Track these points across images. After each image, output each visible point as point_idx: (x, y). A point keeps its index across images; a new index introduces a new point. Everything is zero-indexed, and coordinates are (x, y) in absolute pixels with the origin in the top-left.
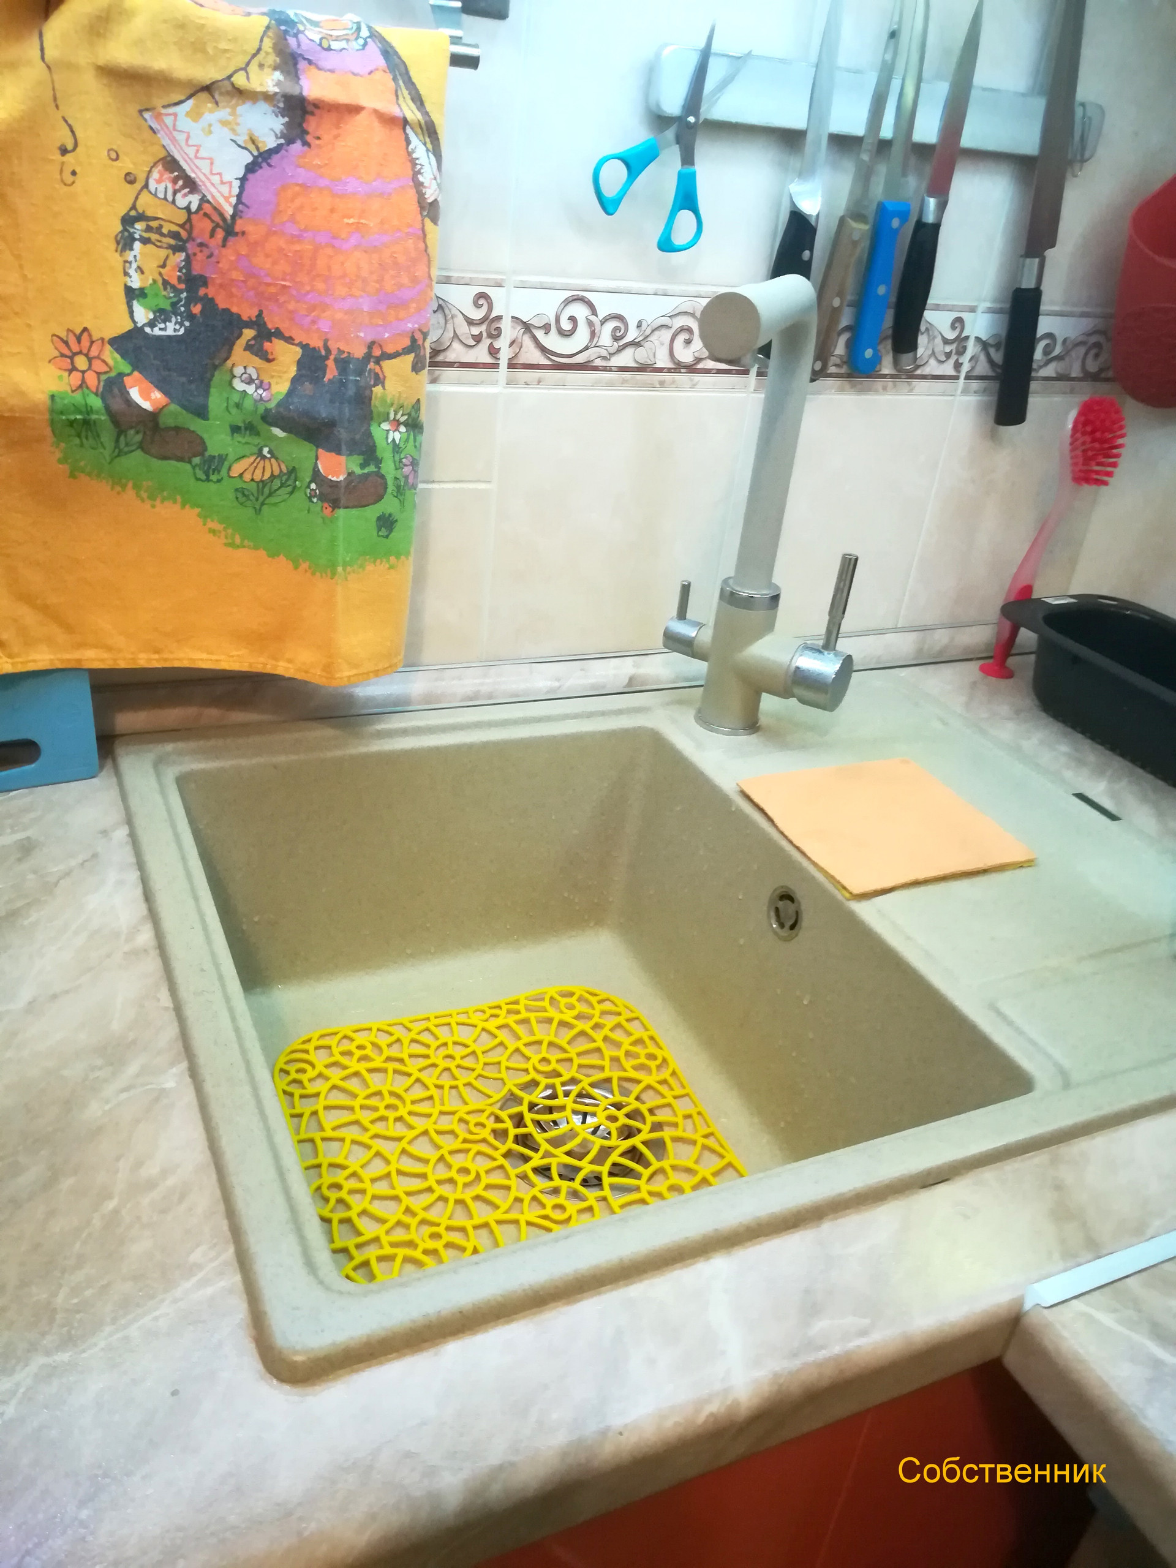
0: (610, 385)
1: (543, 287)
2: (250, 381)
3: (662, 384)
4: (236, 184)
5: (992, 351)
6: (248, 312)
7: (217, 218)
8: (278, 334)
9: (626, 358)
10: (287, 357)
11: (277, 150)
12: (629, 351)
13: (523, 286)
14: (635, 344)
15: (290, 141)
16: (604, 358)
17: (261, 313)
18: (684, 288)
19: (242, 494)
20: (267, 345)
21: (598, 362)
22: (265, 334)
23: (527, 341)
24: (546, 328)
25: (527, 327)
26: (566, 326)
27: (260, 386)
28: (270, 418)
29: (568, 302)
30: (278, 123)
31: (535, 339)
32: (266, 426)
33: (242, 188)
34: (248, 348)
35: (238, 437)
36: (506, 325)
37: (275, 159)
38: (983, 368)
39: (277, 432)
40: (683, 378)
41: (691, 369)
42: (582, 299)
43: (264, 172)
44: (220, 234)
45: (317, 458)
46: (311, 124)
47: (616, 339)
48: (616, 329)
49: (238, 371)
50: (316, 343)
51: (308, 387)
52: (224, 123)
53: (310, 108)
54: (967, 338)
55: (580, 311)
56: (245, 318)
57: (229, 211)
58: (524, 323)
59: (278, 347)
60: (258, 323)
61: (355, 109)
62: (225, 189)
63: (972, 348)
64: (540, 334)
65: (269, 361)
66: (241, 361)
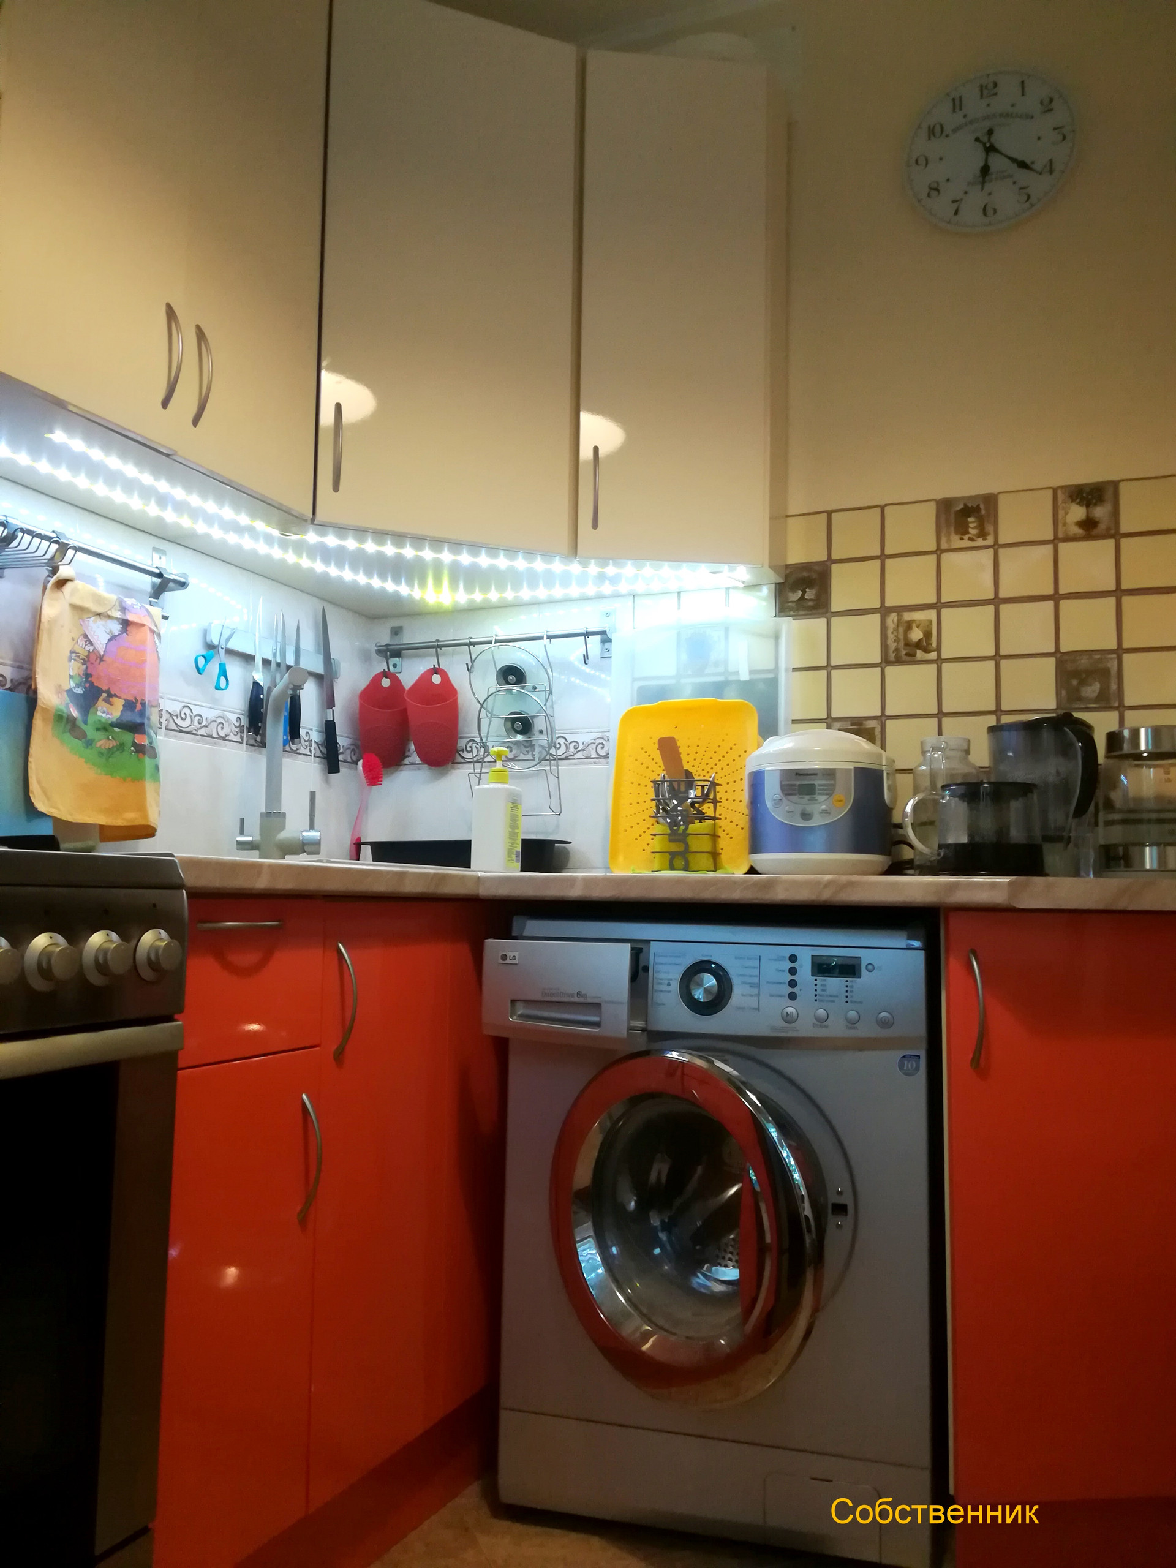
0: (199, 741)
1: (175, 700)
2: (104, 712)
3: (215, 743)
4: (105, 645)
5: (320, 746)
6: (104, 688)
7: (98, 655)
8: (115, 696)
9: (202, 732)
10: (119, 704)
11: (119, 635)
12: (204, 729)
13: (169, 699)
14: (205, 726)
15: (122, 633)
16: (195, 730)
17: (109, 688)
18: (219, 707)
19: (101, 754)
20: (111, 699)
21: (194, 732)
22: (110, 695)
23: (171, 720)
24: (177, 716)
25: (171, 715)
26: (184, 716)
27: (108, 713)
28: (113, 725)
29: (184, 707)
30: (119, 627)
31: (173, 719)
32: (112, 728)
33: (106, 646)
34: (104, 700)
35: (99, 732)
36: (164, 713)
37: (117, 638)
38: (319, 754)
39: (116, 729)
40: (222, 741)
41: (224, 738)
42: (188, 707)
43: (113, 642)
44: (98, 660)
45: (134, 738)
46: (129, 628)
47: (199, 723)
48: (199, 720)
49: (99, 708)
50: (131, 698)
51: (129, 713)
52: (103, 626)
53: (130, 623)
54: (311, 740)
55: (187, 711)
56: (104, 690)
57: (102, 653)
58: (170, 713)
59: (115, 700)
60: (108, 692)
61: (143, 625)
62: (101, 646)
63: (314, 745)
64: (175, 718)
65: (111, 705)
66: (101, 705)
